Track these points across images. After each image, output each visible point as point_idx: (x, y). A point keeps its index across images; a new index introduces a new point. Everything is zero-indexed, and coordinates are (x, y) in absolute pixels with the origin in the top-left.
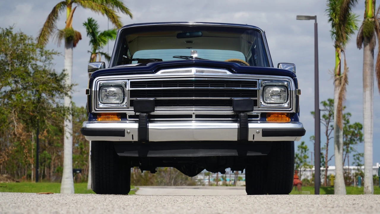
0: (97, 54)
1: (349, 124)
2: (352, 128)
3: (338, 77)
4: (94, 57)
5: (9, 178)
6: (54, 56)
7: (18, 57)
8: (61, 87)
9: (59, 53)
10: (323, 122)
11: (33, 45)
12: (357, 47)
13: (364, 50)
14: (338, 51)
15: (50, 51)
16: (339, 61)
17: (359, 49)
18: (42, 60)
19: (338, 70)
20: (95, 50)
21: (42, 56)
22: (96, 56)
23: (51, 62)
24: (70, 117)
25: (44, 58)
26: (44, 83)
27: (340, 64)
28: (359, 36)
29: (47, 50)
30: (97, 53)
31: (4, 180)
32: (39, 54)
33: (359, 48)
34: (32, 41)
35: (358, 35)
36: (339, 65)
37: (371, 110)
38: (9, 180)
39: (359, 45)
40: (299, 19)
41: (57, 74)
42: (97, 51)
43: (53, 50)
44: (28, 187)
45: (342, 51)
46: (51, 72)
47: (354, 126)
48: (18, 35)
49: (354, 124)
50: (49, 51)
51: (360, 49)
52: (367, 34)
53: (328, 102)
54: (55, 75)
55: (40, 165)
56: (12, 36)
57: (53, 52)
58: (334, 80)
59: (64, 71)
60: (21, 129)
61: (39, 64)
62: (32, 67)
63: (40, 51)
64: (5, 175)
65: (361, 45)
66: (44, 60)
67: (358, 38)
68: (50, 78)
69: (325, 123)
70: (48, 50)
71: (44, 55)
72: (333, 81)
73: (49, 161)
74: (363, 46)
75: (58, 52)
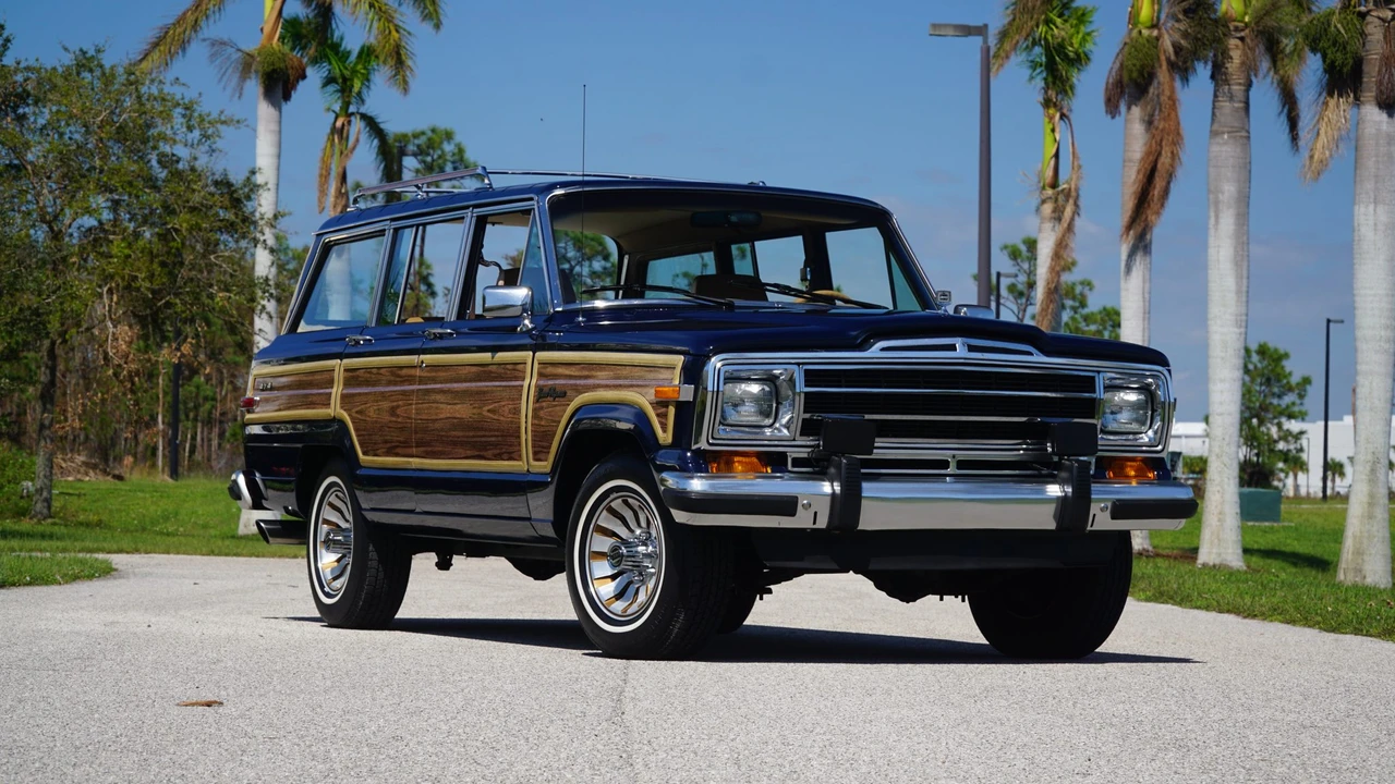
0: (353, 118)
1: (1085, 311)
2: (1095, 322)
3: (1050, 192)
4: (343, 125)
5: (94, 467)
6: (222, 128)
7: (121, 133)
8: (245, 220)
9: (238, 122)
10: (1008, 304)
11: (164, 99)
12: (1107, 112)
13: (1126, 120)
14: (1051, 118)
15: (214, 115)
16: (1056, 146)
17: (1109, 116)
18: (190, 141)
19: (1049, 173)
20: (346, 105)
21: (190, 129)
22: (349, 122)
23: (214, 146)
24: (271, 306)
25: (196, 133)
26: (193, 209)
27: (1057, 155)
28: (1111, 80)
29: (203, 113)
30: (353, 114)
31: (79, 472)
32: (182, 124)
33: (1111, 113)
34: (161, 86)
35: (1108, 78)
36: (1053, 162)
37: (1143, 293)
38: (91, 473)
39: (1112, 107)
40: (937, 33)
41: (234, 182)
42: (352, 109)
43: (222, 112)
44: (147, 495)
45: (1063, 116)
46: (218, 177)
47: (1099, 317)
48: (121, 70)
49: (1100, 312)
50: (209, 115)
51: (1113, 117)
52: (1135, 75)
53: (1023, 248)
54: (229, 185)
55: (182, 417)
56: (104, 74)
57: (223, 118)
58: (1039, 200)
59: (253, 172)
60: (126, 342)
61: (181, 151)
62: (159, 162)
63: (184, 116)
64: (80, 459)
65: (1117, 106)
66: (196, 142)
67: (1110, 87)
68: (212, 195)
69: (1015, 309)
70: (207, 111)
71: (195, 128)
72: (1035, 202)
73: (208, 406)
74: (1123, 108)
75: (236, 118)
